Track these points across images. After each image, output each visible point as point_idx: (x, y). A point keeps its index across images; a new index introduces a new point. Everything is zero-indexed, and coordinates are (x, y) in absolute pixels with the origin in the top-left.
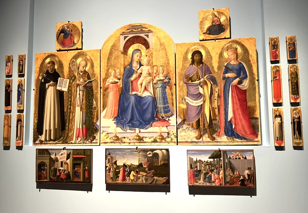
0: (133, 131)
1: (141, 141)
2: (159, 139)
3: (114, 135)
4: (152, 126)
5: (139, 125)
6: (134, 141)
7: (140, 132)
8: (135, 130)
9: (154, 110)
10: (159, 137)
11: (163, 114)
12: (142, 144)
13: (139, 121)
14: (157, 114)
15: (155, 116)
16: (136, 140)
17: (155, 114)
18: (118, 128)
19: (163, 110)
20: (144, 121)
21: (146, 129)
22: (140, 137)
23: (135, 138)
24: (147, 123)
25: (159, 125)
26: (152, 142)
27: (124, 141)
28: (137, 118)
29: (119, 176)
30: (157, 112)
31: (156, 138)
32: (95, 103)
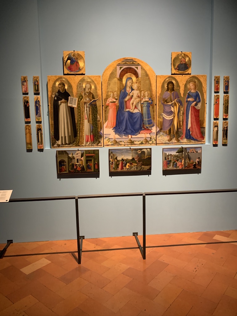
0: (127, 137)
1: (133, 144)
2: (145, 142)
3: (114, 140)
4: (140, 133)
5: (131, 133)
6: (128, 144)
7: (132, 137)
8: (128, 136)
9: (142, 122)
10: (144, 141)
11: (147, 125)
12: (133, 146)
13: (131, 130)
14: (143, 125)
15: (142, 126)
16: (129, 143)
17: (142, 125)
18: (117, 135)
19: (147, 123)
20: (134, 130)
21: (136, 135)
22: (132, 141)
23: (128, 141)
24: (137, 131)
25: (145, 132)
26: (140, 144)
27: (120, 144)
28: (129, 128)
29: (119, 167)
30: (143, 123)
31: (142, 141)
32: (98, 117)
